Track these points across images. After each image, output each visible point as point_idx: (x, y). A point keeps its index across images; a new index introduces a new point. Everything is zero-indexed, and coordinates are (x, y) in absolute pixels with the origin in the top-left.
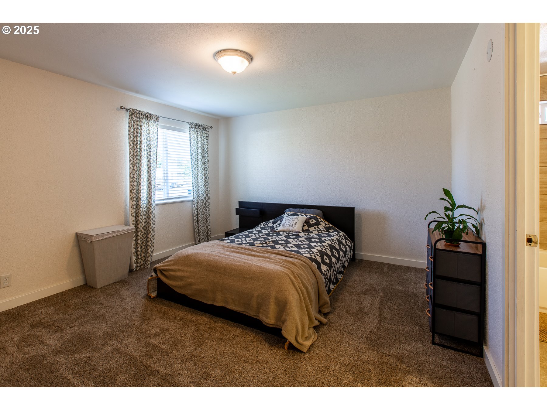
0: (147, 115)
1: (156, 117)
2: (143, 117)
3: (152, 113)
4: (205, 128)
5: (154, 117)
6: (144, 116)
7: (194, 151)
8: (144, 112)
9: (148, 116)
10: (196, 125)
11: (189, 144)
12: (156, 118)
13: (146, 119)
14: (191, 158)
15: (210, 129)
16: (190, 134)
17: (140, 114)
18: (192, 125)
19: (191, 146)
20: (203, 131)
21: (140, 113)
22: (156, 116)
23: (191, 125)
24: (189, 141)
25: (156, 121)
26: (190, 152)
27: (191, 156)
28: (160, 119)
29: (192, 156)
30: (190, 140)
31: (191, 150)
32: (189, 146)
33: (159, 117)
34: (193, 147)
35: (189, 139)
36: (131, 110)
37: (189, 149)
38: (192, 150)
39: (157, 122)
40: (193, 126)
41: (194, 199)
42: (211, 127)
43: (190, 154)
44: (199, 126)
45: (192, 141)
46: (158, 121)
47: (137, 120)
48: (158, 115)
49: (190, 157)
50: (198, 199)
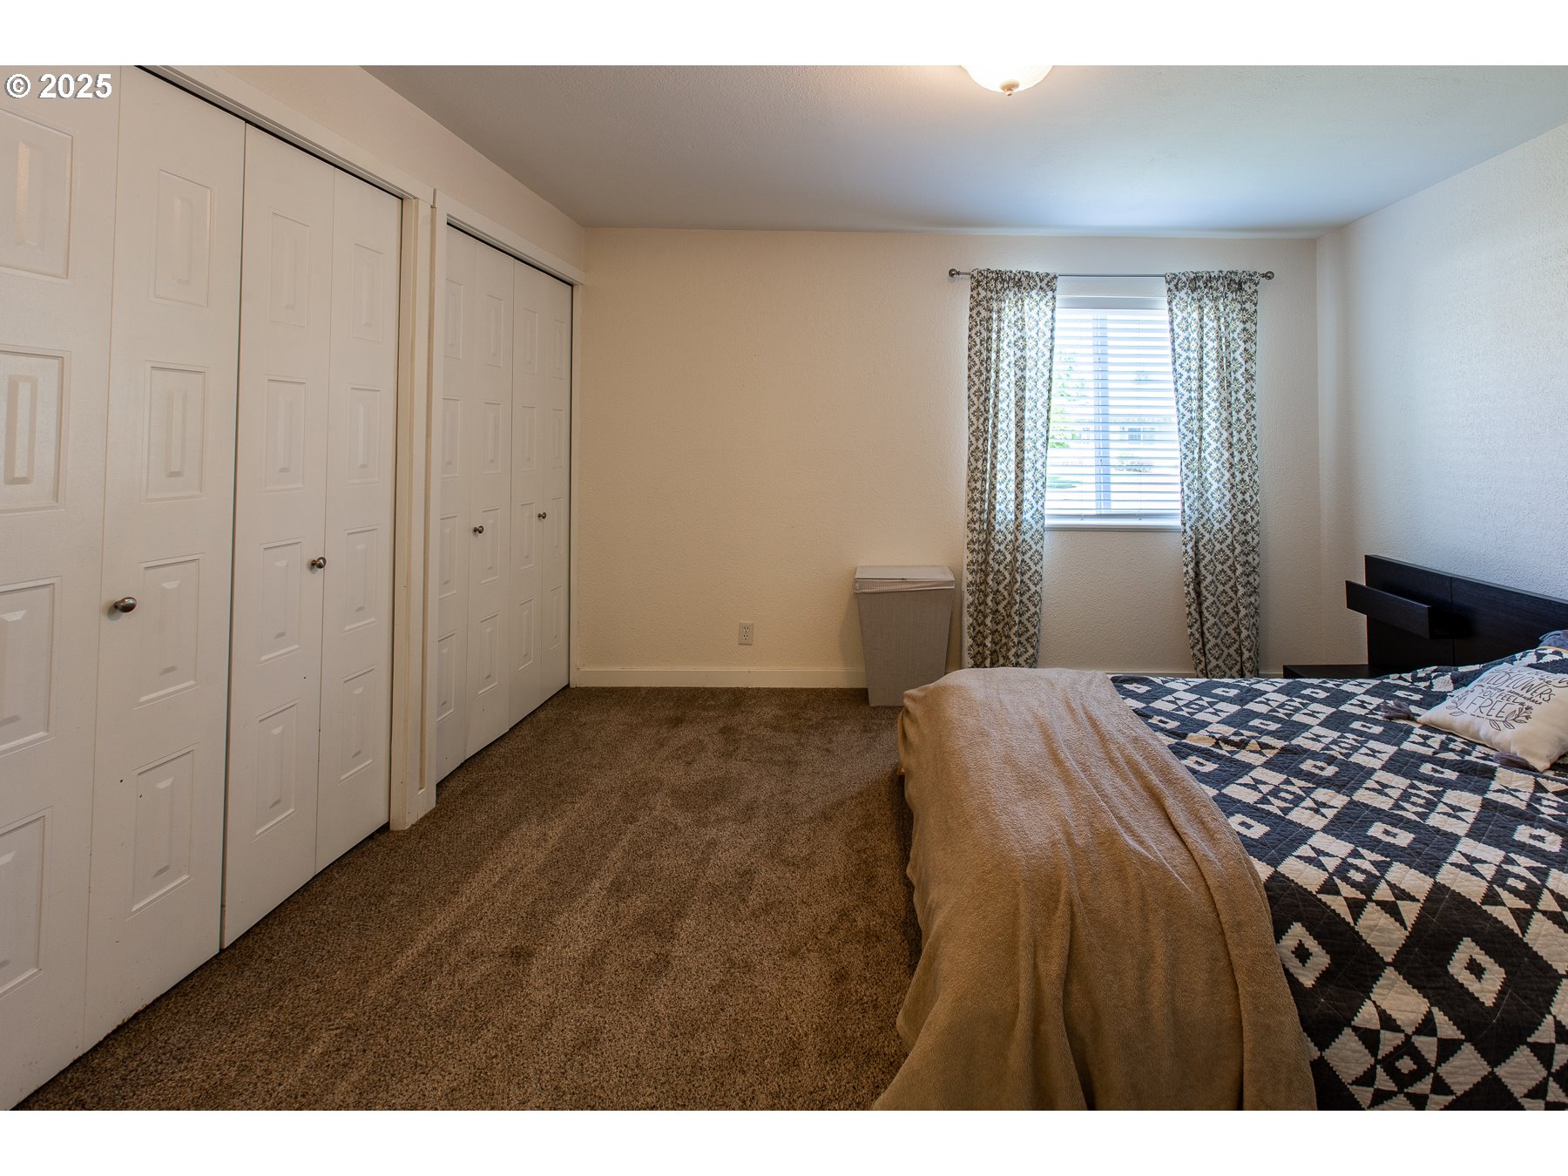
0: (1019, 279)
1: (1048, 279)
2: (1006, 285)
3: (1033, 270)
4: (1236, 284)
5: (1041, 280)
6: (1008, 283)
7: (1184, 365)
8: (1011, 272)
9: (1020, 282)
10: (1196, 278)
11: (1168, 344)
12: (1048, 283)
13: (1016, 289)
14: (1176, 390)
15: (1263, 280)
16: (1171, 310)
17: (996, 280)
18: (1179, 279)
19: (1174, 350)
20: (1229, 294)
21: (1000, 276)
22: (1048, 274)
23: (1175, 283)
24: (1168, 335)
25: (1047, 289)
26: (1170, 369)
27: (1176, 382)
28: (1059, 283)
29: (1179, 383)
30: (1172, 330)
31: (1174, 363)
32: (1169, 352)
33: (1055, 277)
34: (1181, 352)
35: (1168, 327)
36: (975, 274)
37: (1170, 360)
38: (1177, 363)
39: (1050, 294)
40: (1180, 285)
41: (1184, 524)
42: (1268, 276)
43: (1171, 378)
44: (1210, 279)
45: (1181, 333)
46: (1053, 290)
47: (989, 297)
48: (1052, 271)
49: (1172, 386)
50: (1200, 528)
